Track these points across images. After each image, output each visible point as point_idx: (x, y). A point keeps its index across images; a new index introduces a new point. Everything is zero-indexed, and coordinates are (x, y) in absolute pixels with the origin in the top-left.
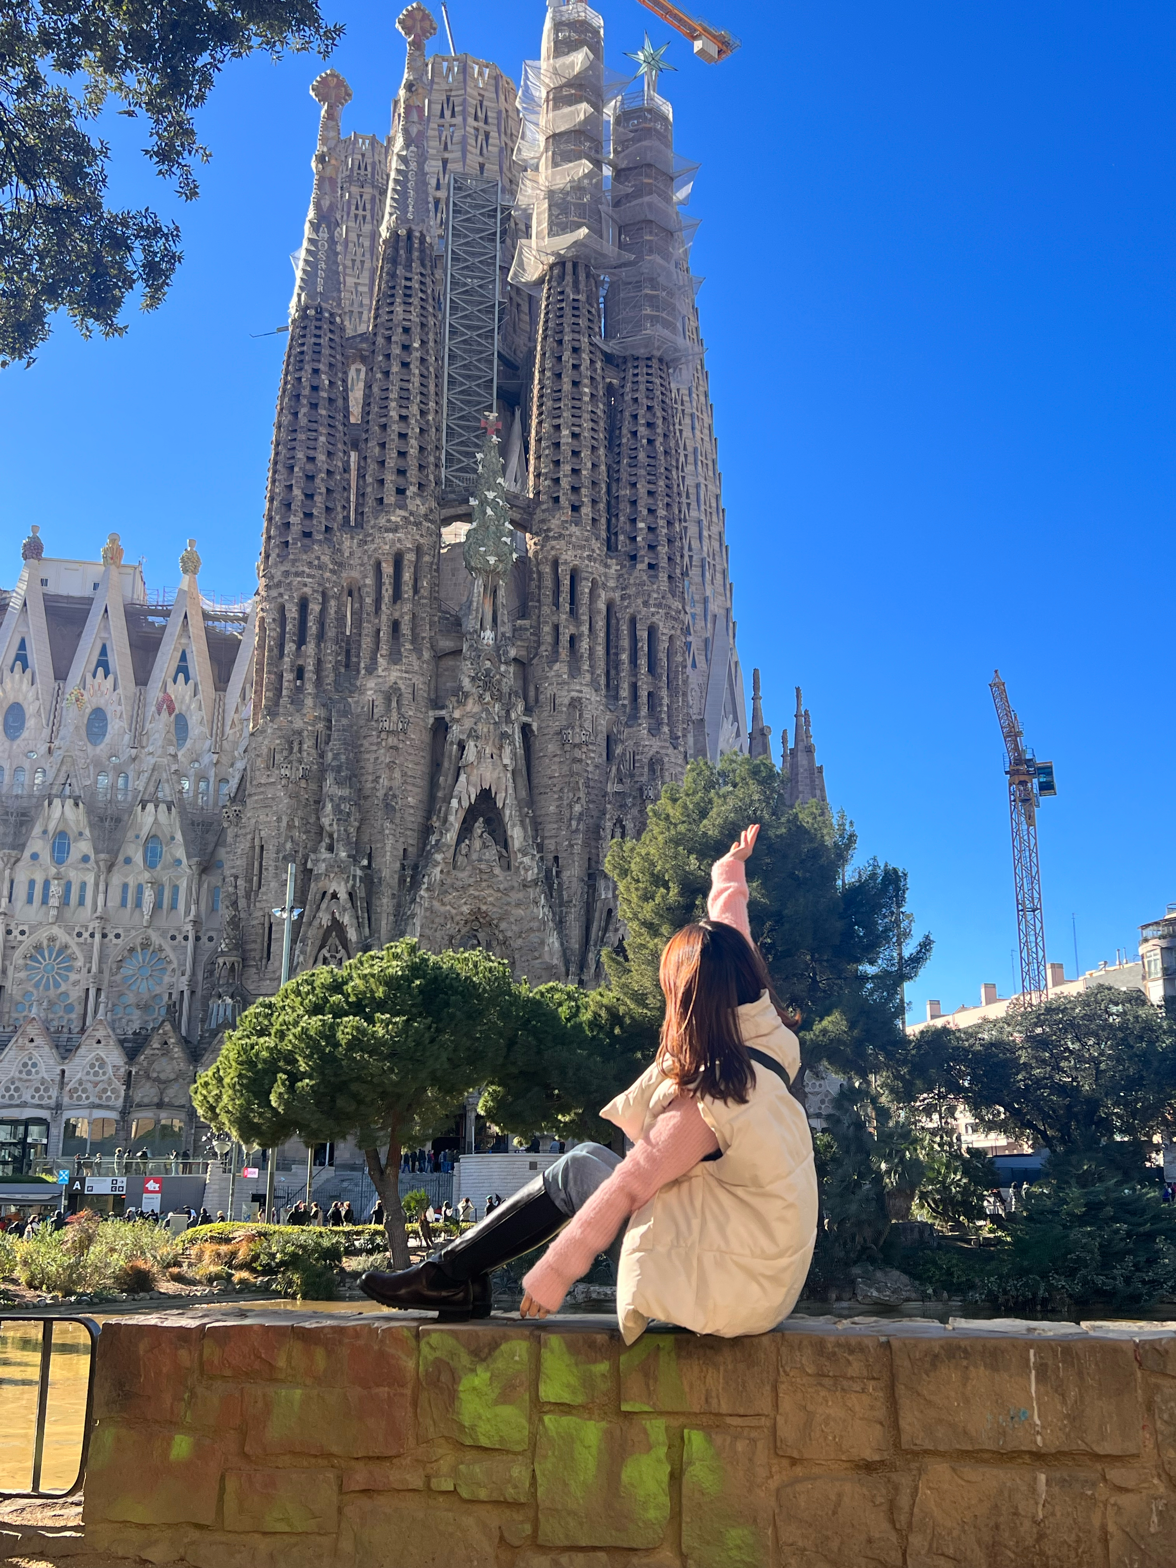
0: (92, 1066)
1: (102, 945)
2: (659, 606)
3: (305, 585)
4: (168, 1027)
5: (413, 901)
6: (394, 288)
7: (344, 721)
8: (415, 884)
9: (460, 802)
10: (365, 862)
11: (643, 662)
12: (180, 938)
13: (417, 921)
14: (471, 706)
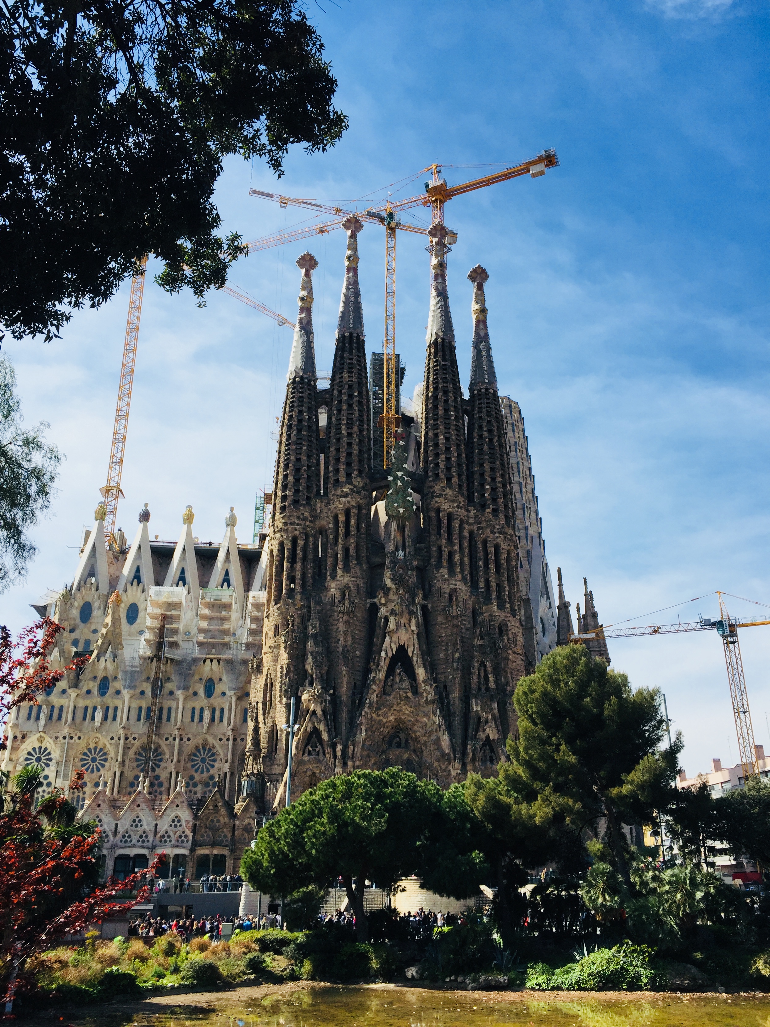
0: (173, 821)
1: (180, 744)
2: (500, 533)
3: (296, 530)
4: (218, 796)
5: (361, 715)
6: (343, 364)
7: (318, 607)
8: (361, 704)
9: (386, 654)
10: (331, 691)
11: (492, 566)
12: (225, 740)
13: (364, 728)
14: (392, 596)
